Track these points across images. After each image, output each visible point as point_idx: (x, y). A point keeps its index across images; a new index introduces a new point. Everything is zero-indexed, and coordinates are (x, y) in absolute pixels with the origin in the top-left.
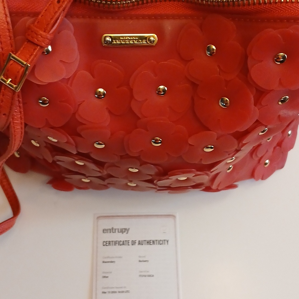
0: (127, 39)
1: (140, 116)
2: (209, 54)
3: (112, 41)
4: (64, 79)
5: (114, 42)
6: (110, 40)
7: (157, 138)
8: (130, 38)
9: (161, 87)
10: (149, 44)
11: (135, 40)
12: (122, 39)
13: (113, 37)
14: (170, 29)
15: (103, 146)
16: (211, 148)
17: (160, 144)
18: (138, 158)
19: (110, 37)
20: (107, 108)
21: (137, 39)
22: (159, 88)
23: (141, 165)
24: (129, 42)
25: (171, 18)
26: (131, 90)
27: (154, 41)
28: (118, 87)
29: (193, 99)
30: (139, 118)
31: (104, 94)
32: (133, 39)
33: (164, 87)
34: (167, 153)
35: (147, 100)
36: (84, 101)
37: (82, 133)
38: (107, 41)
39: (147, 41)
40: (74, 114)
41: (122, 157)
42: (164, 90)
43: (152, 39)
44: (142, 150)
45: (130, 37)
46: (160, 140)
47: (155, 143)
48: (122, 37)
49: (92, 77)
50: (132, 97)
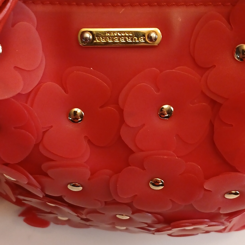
0: (116, 36)
1: (133, 148)
2: (238, 58)
3: (94, 39)
4: (19, 94)
5: (97, 40)
6: (91, 37)
7: (158, 179)
8: (120, 35)
9: (166, 107)
10: (148, 43)
11: (128, 37)
12: (108, 36)
13: (95, 33)
14: (180, 20)
15: (80, 188)
16: (236, 194)
17: (162, 187)
18: (129, 205)
19: (91, 32)
20: (86, 137)
21: (131, 36)
22: (163, 108)
23: (133, 213)
24: (119, 40)
25: (183, 5)
26: (121, 111)
27: (156, 39)
28: (101, 107)
29: (212, 125)
30: (132, 152)
31: (81, 116)
32: (126, 36)
33: (169, 106)
34: (170, 199)
35: (144, 125)
36: (52, 127)
37: (50, 172)
38: (86, 39)
39: (145, 39)
40: (37, 145)
41: (106, 203)
42: (169, 112)
43: (153, 35)
44: (136, 195)
45: (120, 32)
46: (162, 182)
47: (154, 185)
48: (108, 32)
49: (63, 91)
50: (122, 121)
